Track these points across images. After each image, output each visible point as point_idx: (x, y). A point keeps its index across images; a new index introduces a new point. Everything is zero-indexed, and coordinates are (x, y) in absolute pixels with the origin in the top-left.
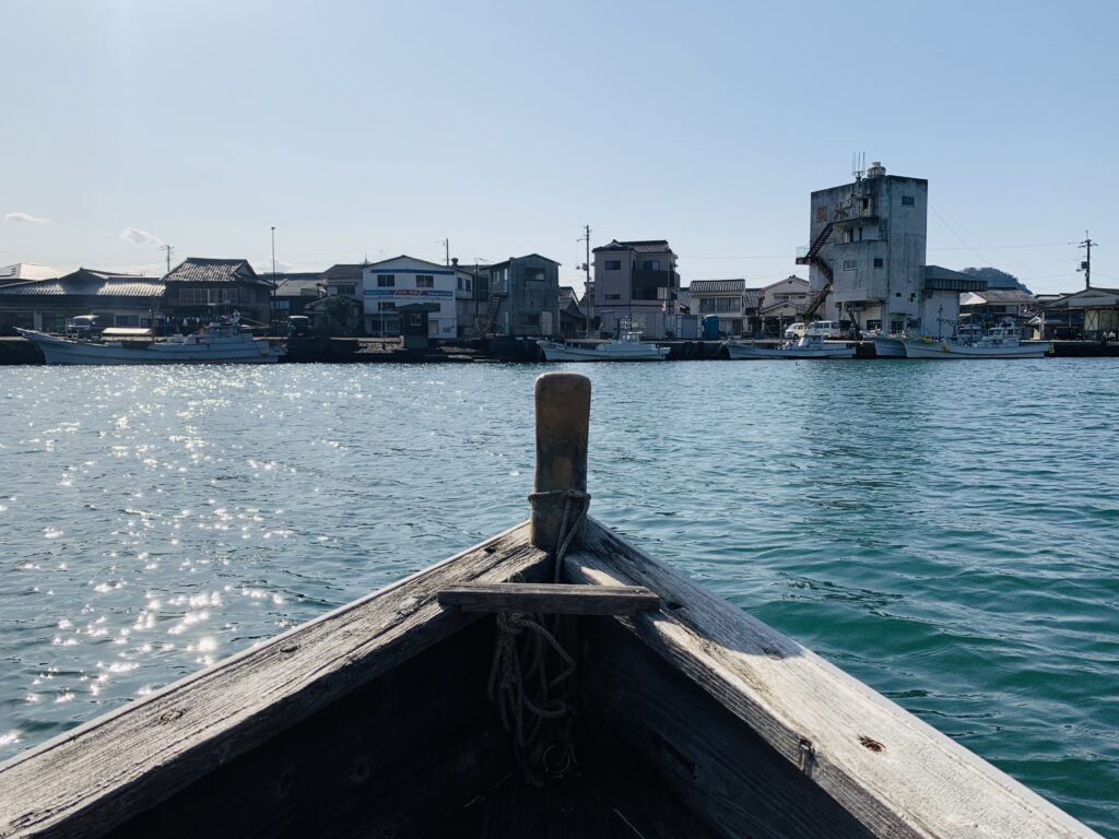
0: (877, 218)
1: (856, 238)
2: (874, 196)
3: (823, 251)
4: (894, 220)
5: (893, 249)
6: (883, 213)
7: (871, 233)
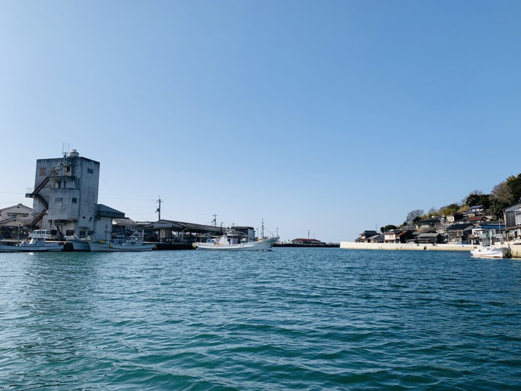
0: (75, 177)
1: (62, 186)
2: (73, 166)
3: (43, 192)
4: (84, 180)
5: (82, 194)
6: (78, 175)
7: (71, 185)
